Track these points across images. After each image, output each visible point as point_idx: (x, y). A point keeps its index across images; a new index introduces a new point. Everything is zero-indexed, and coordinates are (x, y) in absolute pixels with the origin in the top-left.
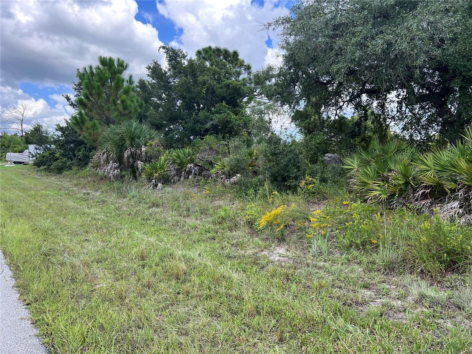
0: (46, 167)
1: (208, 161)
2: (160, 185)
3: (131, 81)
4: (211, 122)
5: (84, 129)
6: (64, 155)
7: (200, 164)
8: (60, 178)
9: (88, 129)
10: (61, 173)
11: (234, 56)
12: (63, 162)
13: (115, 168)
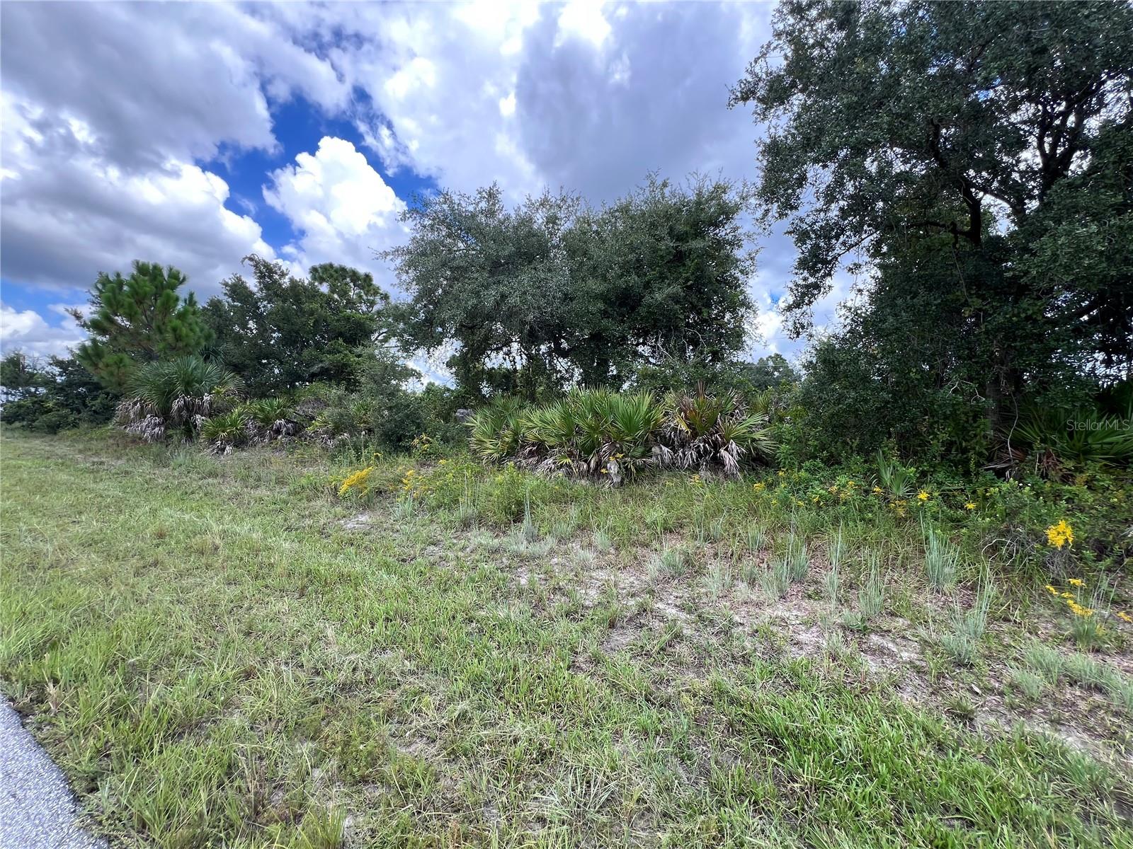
0: (25, 423)
1: (309, 416)
2: (228, 448)
3: (191, 301)
4: (320, 365)
5: (101, 365)
6: (62, 405)
7: (295, 420)
8: (52, 440)
9: (107, 366)
10: (55, 434)
11: (365, 280)
12: (59, 416)
13: (156, 425)
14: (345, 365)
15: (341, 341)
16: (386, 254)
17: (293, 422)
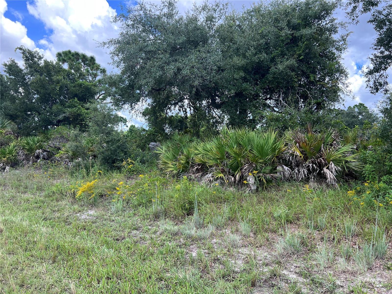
1: (57, 147)
2: (7, 168)
4: (64, 115)
7: (48, 150)
11: (91, 61)
14: (79, 115)
15: (76, 99)
16: (105, 43)
17: (47, 151)
